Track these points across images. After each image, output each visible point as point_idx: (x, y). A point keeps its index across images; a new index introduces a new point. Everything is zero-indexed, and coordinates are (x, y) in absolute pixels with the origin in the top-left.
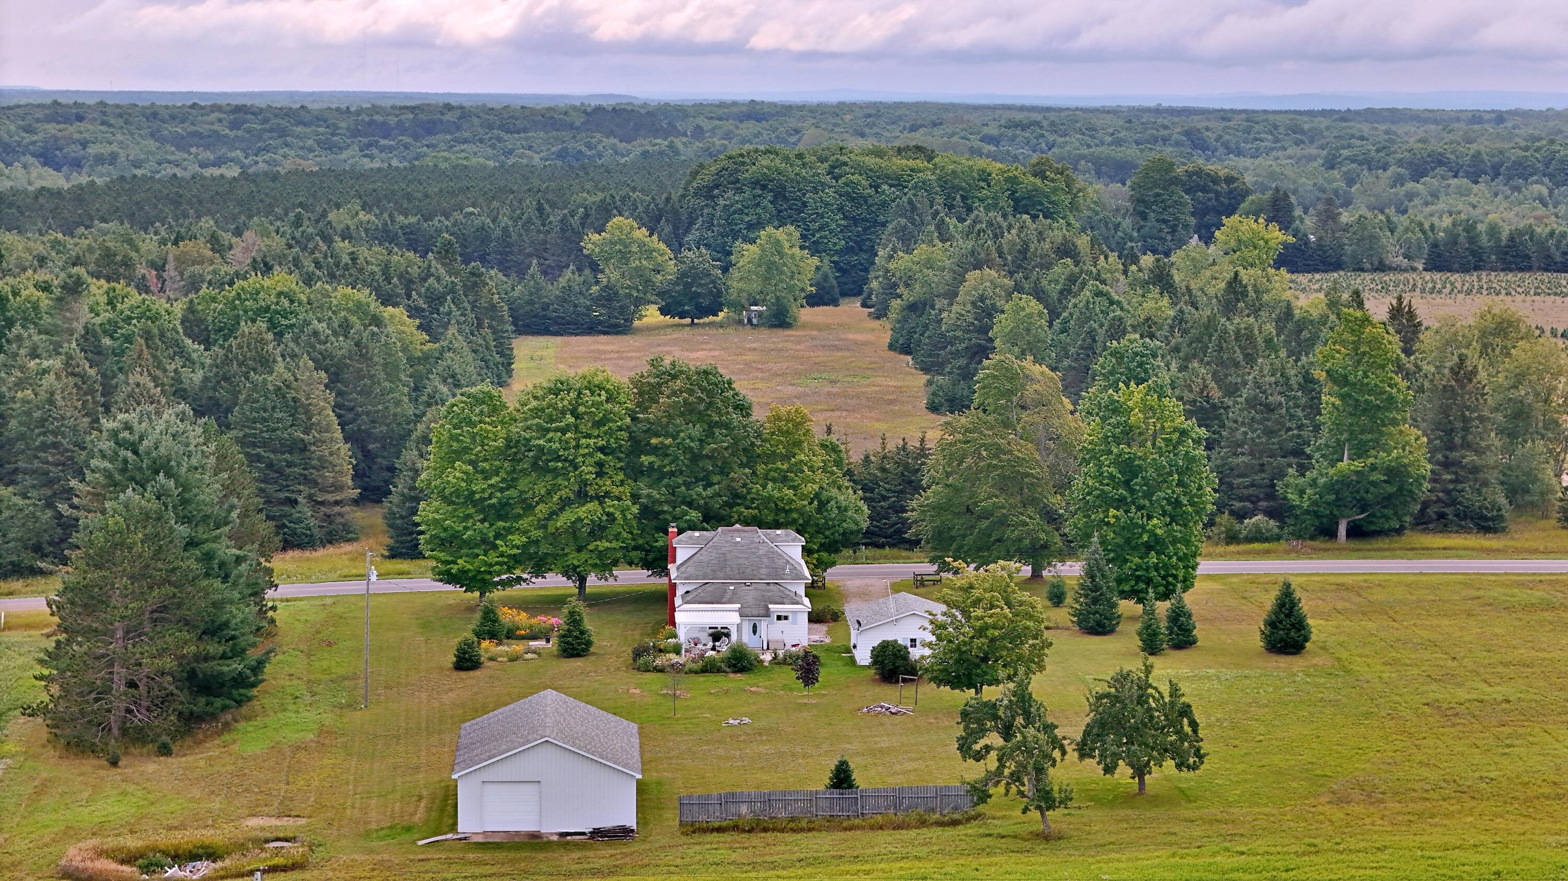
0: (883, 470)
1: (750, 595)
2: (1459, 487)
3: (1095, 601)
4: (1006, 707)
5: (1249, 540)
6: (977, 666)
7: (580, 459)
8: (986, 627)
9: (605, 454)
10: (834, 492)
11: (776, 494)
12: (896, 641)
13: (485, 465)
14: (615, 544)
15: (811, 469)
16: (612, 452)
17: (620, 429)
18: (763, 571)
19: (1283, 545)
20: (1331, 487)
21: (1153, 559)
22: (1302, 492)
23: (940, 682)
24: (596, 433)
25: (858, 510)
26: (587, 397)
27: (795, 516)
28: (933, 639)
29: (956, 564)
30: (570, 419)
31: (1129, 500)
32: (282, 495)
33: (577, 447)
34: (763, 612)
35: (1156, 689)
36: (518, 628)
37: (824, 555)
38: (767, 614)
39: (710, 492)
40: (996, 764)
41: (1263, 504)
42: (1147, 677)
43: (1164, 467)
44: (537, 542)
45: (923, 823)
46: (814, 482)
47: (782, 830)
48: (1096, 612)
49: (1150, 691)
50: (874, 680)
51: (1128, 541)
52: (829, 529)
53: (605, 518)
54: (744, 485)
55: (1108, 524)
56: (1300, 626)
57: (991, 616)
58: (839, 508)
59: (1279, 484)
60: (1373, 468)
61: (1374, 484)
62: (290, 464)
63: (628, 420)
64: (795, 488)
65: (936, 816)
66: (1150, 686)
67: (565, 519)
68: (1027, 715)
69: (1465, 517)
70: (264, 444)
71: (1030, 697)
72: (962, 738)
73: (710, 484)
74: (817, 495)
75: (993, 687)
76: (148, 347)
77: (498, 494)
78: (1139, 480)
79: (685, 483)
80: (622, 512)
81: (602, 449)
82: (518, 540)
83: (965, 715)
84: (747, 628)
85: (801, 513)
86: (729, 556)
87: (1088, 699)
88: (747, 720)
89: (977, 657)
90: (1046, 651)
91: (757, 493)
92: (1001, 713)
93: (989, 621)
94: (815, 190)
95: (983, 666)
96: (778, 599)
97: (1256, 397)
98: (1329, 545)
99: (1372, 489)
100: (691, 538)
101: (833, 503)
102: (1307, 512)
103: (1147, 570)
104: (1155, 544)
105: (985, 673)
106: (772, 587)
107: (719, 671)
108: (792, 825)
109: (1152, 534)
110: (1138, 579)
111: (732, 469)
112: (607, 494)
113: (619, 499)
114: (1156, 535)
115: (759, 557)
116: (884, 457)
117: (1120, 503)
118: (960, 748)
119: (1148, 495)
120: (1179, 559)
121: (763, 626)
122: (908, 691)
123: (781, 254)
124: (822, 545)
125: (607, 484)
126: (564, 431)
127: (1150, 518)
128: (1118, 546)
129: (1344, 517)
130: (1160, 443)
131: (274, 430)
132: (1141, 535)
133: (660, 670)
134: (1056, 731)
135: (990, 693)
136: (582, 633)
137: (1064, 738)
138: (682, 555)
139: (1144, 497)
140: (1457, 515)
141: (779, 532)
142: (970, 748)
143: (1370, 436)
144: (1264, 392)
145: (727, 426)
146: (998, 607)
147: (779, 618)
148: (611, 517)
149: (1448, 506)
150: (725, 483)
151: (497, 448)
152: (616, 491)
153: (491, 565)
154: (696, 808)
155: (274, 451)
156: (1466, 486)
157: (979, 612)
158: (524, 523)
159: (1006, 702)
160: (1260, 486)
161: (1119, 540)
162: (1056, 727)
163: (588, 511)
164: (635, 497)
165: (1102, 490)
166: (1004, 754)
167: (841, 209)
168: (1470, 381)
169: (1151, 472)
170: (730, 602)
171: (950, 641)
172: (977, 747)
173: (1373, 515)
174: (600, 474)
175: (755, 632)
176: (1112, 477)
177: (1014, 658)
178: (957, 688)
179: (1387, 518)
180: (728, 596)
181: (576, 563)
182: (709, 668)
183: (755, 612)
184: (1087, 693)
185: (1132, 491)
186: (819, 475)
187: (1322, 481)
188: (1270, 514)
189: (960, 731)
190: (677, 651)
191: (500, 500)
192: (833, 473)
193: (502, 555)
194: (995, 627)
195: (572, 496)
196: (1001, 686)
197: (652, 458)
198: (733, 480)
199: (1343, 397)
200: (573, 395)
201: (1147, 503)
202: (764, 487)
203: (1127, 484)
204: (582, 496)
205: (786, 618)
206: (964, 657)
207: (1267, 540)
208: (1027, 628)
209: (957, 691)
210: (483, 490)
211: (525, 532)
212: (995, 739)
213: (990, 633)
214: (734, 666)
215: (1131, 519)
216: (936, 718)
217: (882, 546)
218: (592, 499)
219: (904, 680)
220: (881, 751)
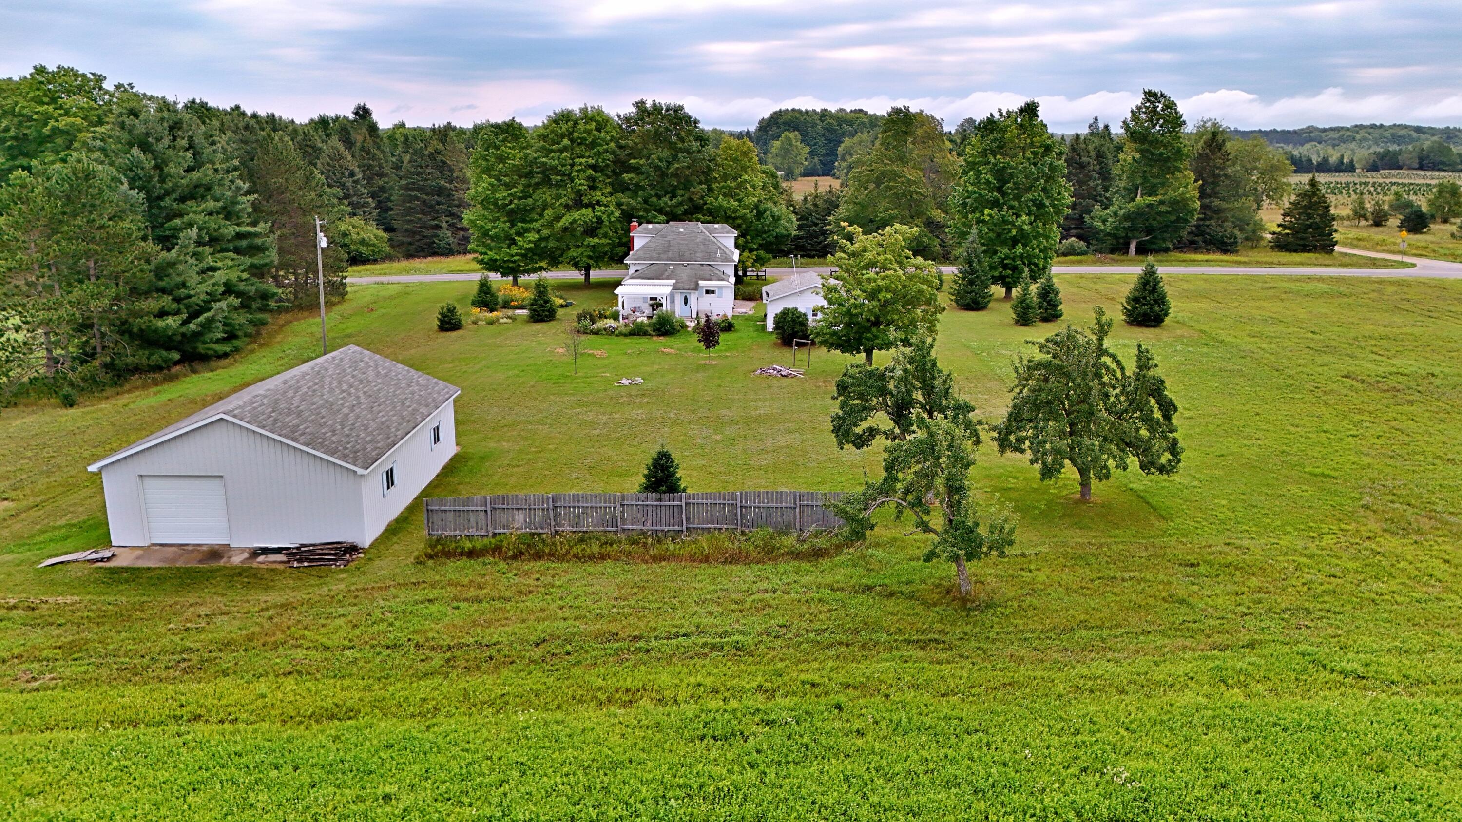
0: (815, 205)
1: (685, 274)
2: (1207, 223)
3: (971, 282)
4: (900, 379)
5: (1065, 255)
6: (868, 330)
7: (575, 174)
8: (879, 290)
9: (596, 172)
10: (770, 205)
11: (725, 204)
12: (796, 309)
13: (507, 179)
14: (603, 241)
15: (754, 187)
16: (602, 171)
17: (606, 151)
18: (699, 255)
19: (1090, 257)
20: (1127, 217)
21: (1019, 249)
22: (1104, 221)
23: (831, 345)
24: (587, 154)
25: (790, 221)
26: (581, 126)
27: (739, 221)
28: (825, 303)
29: (850, 229)
30: (566, 142)
31: (1002, 201)
32: (433, 223)
33: (572, 165)
34: (693, 286)
35: (1113, 357)
36: (513, 300)
37: (762, 253)
38: (696, 287)
39: (674, 201)
40: (883, 474)
41: (1073, 232)
42: (1100, 339)
43: (1033, 174)
44: (546, 239)
45: (769, 553)
46: (754, 196)
47: (562, 558)
48: (973, 291)
49: (1106, 359)
50: (776, 344)
51: (999, 235)
52: (765, 232)
53: (594, 220)
54: (702, 198)
55: (983, 221)
56: (1161, 301)
57: (883, 279)
58: (773, 217)
59: (1087, 218)
60: (1162, 203)
61: (1160, 214)
62: (438, 203)
63: (612, 145)
64: (740, 201)
65: (790, 541)
66: (1105, 352)
67: (566, 220)
68: (928, 389)
69: (1210, 242)
70: (420, 189)
71: (934, 365)
72: (839, 417)
73: (674, 196)
74: (756, 206)
75: (884, 352)
76: (371, 136)
77: (516, 201)
78: (1011, 185)
79: (656, 195)
80: (609, 216)
81: (594, 167)
82: (533, 236)
83: (842, 388)
84: (679, 299)
85: (743, 217)
86: (672, 243)
87: (1016, 370)
88: (639, 380)
89: (868, 320)
90: (939, 316)
91: (711, 203)
92: (891, 386)
93: (882, 283)
94: (813, 127)
95: (874, 329)
96: (708, 276)
97: (1072, 158)
98: (1123, 258)
99: (1158, 218)
100: (645, 229)
101: (768, 212)
102: (1109, 234)
103: (1013, 259)
104: (1022, 238)
105: (876, 337)
106: (705, 267)
107: (645, 334)
108: (578, 549)
109: (1021, 229)
110: (1005, 267)
111: (692, 185)
112: (598, 203)
113: (606, 206)
114: (1023, 230)
115: (697, 244)
116: (816, 197)
117: (995, 204)
118: (836, 430)
119: (1017, 198)
120: (1040, 251)
121: (693, 298)
122: (802, 355)
123: (791, 145)
124: (760, 245)
125: (598, 195)
126: (561, 151)
127: (1018, 216)
128: (991, 239)
129: (1135, 238)
130: (1029, 154)
131: (426, 180)
132: (1010, 231)
133: (596, 333)
134: (971, 415)
135: (882, 359)
136: (546, 302)
137: (980, 423)
138: (638, 243)
139: (1014, 199)
140: (1205, 242)
141: (716, 226)
142: (847, 432)
143: (1158, 180)
144: (1079, 155)
145: (688, 152)
146: (890, 269)
147: (707, 292)
148: (600, 221)
149: (1197, 236)
150: (687, 196)
151: (514, 165)
152: (604, 200)
153: (513, 256)
154: (451, 515)
155: (427, 194)
156: (1213, 222)
157: (871, 274)
158: (537, 225)
159: (899, 373)
160: (1073, 219)
161: (991, 235)
162: (973, 409)
163: (584, 215)
164: (619, 205)
165: (980, 194)
166: (896, 459)
167: (824, 135)
168: (1220, 149)
169: (1021, 178)
170: (668, 278)
171: (841, 305)
172: (858, 430)
173: (1155, 238)
174: (593, 188)
175: (686, 303)
176: (988, 182)
177: (906, 322)
178: (848, 351)
179: (1164, 240)
180: (667, 274)
181: (575, 254)
182: (638, 332)
183: (687, 287)
184: (1017, 361)
185: (1004, 194)
186: (759, 191)
187: (1122, 212)
188: (1079, 237)
189: (835, 409)
190: (615, 316)
191: (518, 207)
192: (769, 192)
193: (521, 249)
194: (887, 290)
195: (570, 203)
196: (893, 350)
197: (631, 175)
198: (693, 193)
199: (1142, 151)
200: (570, 124)
201: (1016, 204)
202: (716, 199)
203: (999, 190)
204: (578, 203)
205: (713, 292)
206: (854, 320)
207: (1078, 254)
208: (921, 292)
209: (848, 355)
210: (504, 198)
211: (538, 231)
212: (882, 420)
213: (882, 296)
214: (659, 330)
215: (1004, 216)
216: (824, 382)
217: (813, 257)
218: (586, 206)
219: (799, 345)
220: (759, 420)
